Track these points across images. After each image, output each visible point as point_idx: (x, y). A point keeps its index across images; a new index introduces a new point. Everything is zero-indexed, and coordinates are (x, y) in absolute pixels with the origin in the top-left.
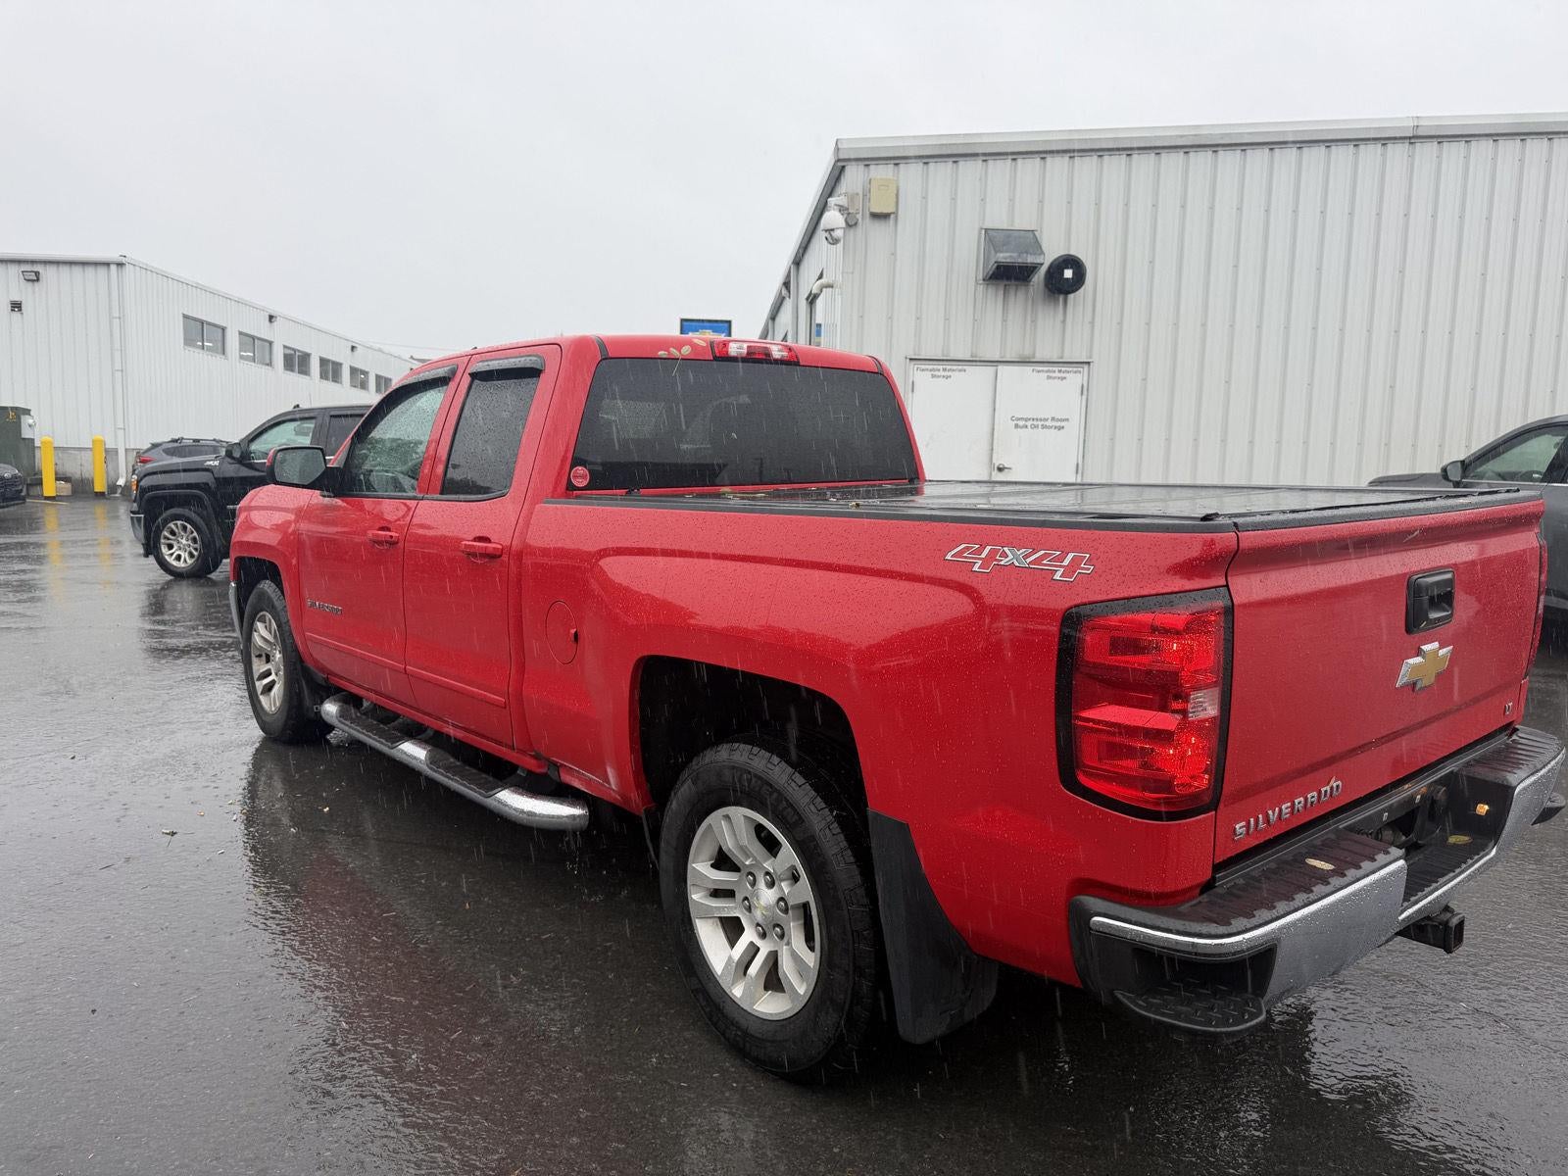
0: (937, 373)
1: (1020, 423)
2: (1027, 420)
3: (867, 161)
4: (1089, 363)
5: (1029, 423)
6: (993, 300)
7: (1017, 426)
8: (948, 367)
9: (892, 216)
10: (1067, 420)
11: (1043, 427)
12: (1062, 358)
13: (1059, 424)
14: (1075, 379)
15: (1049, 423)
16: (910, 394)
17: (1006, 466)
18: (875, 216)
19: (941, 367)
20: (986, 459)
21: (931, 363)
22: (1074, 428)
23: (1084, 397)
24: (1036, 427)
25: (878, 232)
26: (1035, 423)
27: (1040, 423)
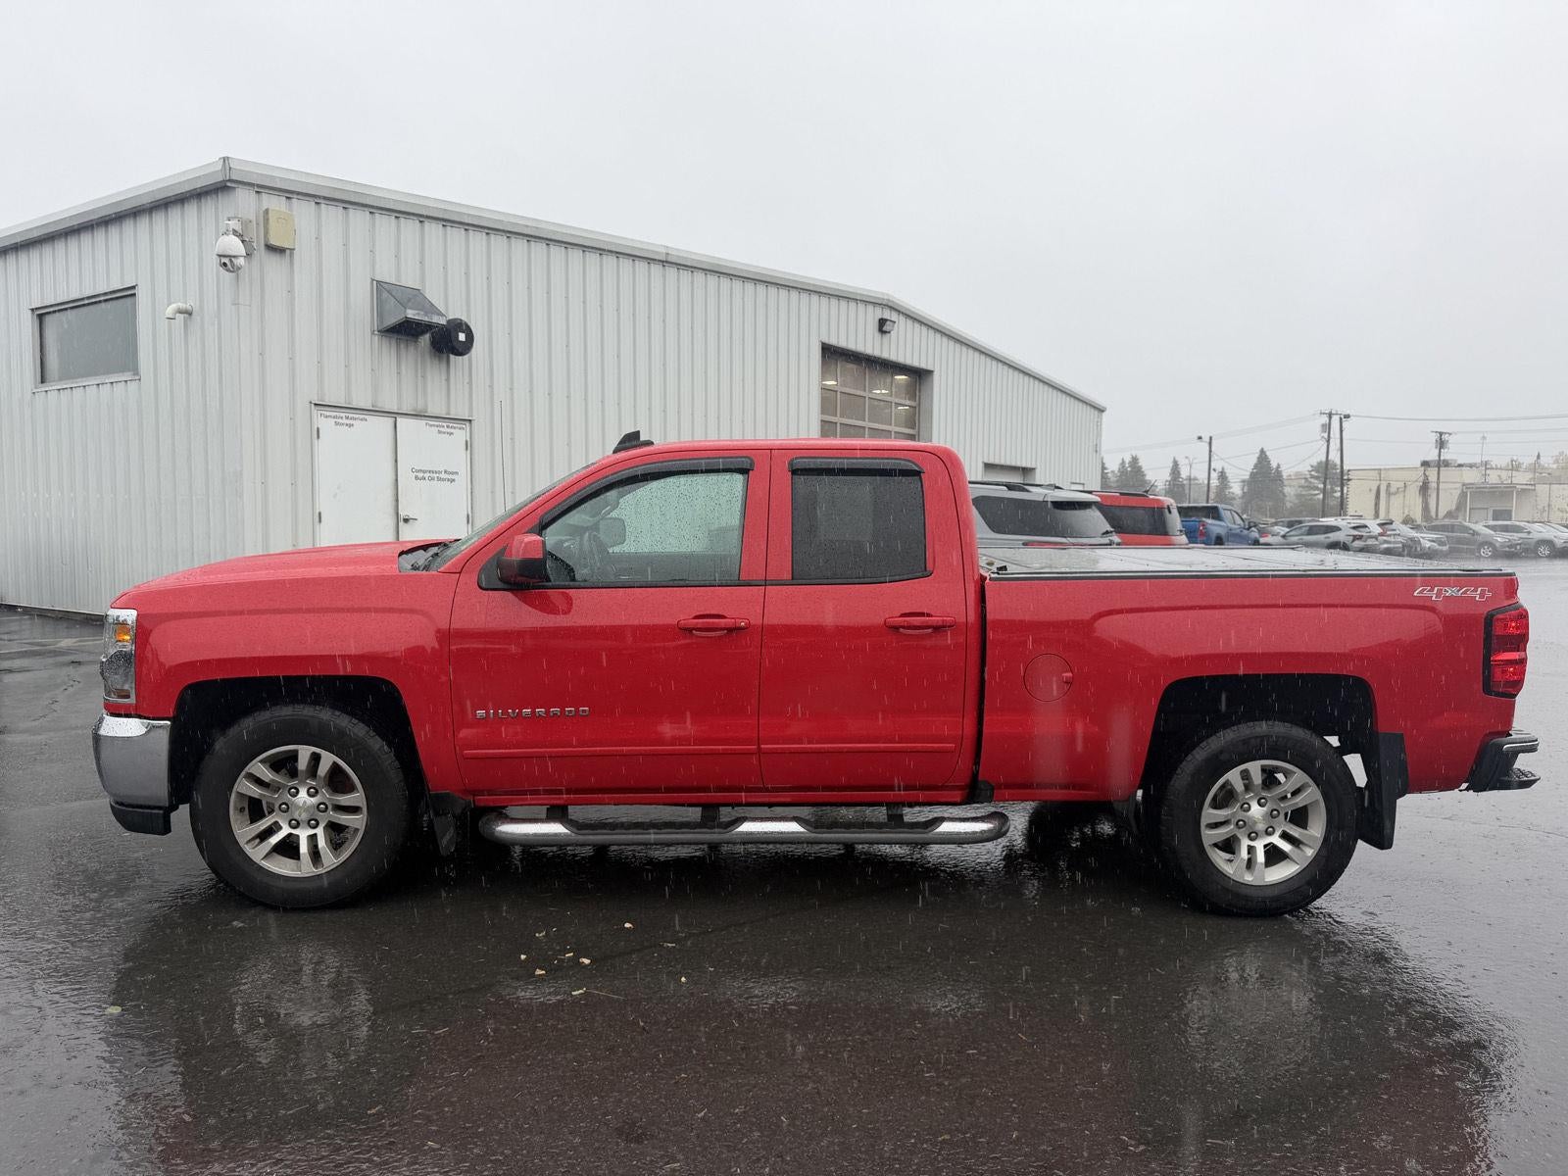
0: (340, 421)
1: (420, 475)
2: (425, 472)
3: (260, 189)
4: (470, 421)
5: (427, 475)
6: (387, 353)
7: (416, 478)
8: (350, 415)
9: (288, 252)
10: (457, 473)
11: (439, 479)
12: (449, 414)
13: (450, 477)
14: (460, 435)
15: (443, 476)
16: (316, 441)
17: (411, 517)
18: (271, 248)
19: (343, 415)
20: (391, 510)
21: (334, 409)
22: (462, 479)
23: (469, 451)
24: (433, 479)
25: (273, 265)
26: (431, 475)
27: (436, 475)
